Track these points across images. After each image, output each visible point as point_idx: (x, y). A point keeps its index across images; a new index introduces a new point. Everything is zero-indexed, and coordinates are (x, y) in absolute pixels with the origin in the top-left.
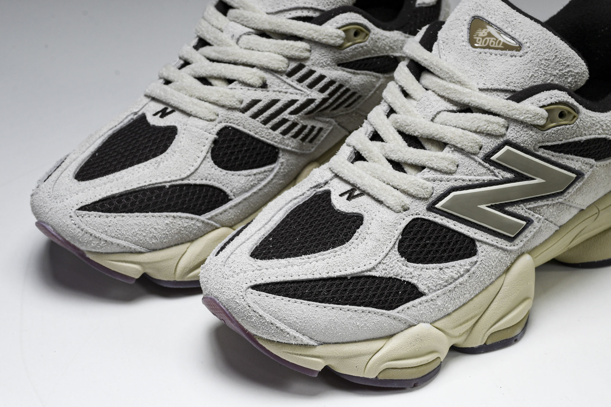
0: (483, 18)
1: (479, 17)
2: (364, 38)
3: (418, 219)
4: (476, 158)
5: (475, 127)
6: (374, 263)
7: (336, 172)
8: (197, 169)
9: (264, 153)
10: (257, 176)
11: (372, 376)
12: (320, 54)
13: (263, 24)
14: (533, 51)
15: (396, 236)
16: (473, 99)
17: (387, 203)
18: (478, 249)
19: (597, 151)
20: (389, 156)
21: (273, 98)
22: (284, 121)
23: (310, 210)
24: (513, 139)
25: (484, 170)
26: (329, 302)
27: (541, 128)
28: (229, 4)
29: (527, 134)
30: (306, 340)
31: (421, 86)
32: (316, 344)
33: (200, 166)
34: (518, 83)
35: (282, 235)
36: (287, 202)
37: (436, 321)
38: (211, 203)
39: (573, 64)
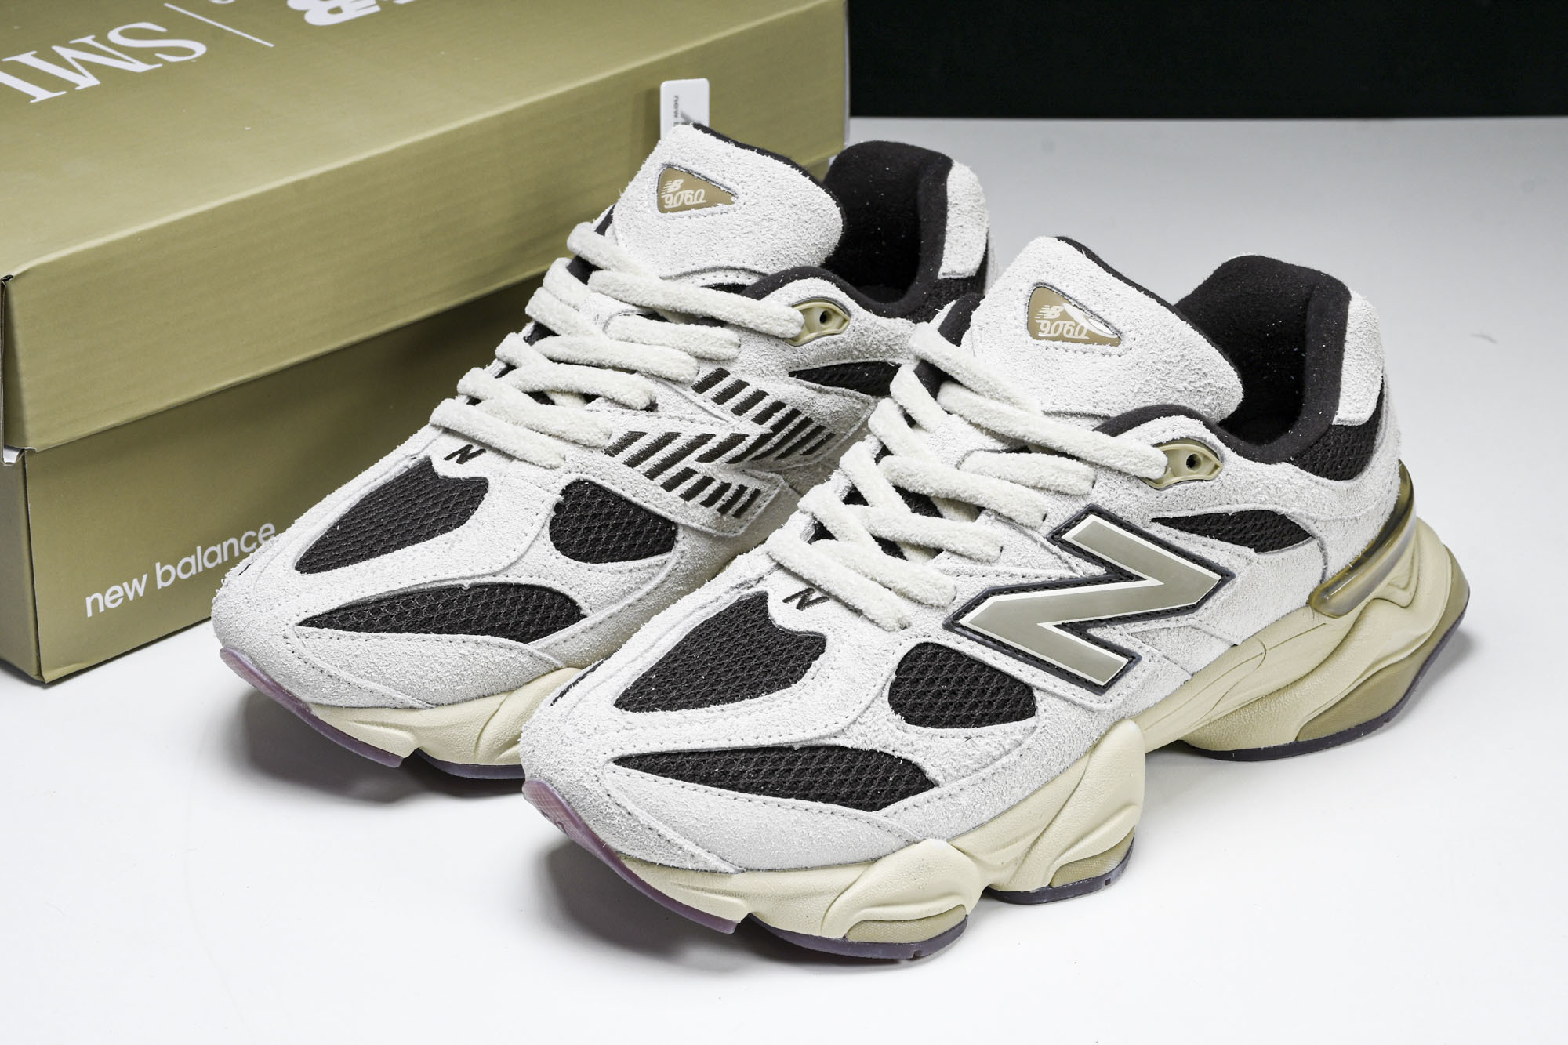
0: (1052, 287)
1: (1045, 284)
2: (840, 327)
3: (926, 644)
4: (1035, 534)
5: (1033, 478)
6: (843, 722)
7: (778, 559)
8: (522, 556)
9: (649, 532)
10: (635, 575)
11: (836, 935)
12: (757, 353)
13: (652, 296)
14: (1141, 346)
15: (886, 675)
16: (1032, 429)
17: (870, 614)
18: (1037, 704)
19: (1259, 534)
20: (876, 531)
21: (668, 431)
22: (689, 473)
23: (729, 627)
24: (1103, 503)
25: (1050, 559)
26: (757, 791)
27: (1154, 484)
28: (592, 263)
29: (1129, 494)
30: (714, 862)
31: (939, 406)
32: (731, 870)
33: (527, 550)
34: (1114, 403)
35: (674, 669)
36: (687, 613)
37: (957, 836)
38: (546, 620)
39: (1214, 373)
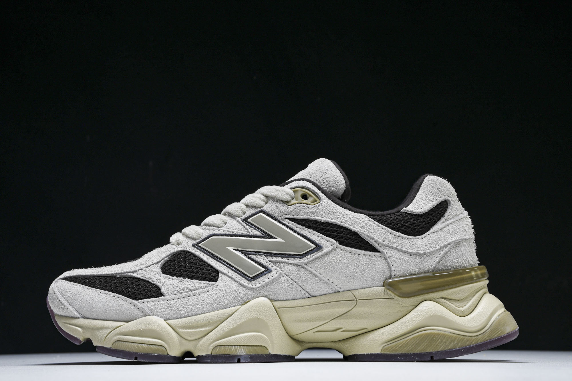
3: (184, 251)
4: (238, 219)
6: (138, 269)
11: (108, 346)
15: (163, 257)
18: (219, 278)
19: (340, 235)
24: (266, 209)
25: (241, 227)
27: (286, 202)
30: (74, 312)
32: (79, 316)
37: (169, 319)
